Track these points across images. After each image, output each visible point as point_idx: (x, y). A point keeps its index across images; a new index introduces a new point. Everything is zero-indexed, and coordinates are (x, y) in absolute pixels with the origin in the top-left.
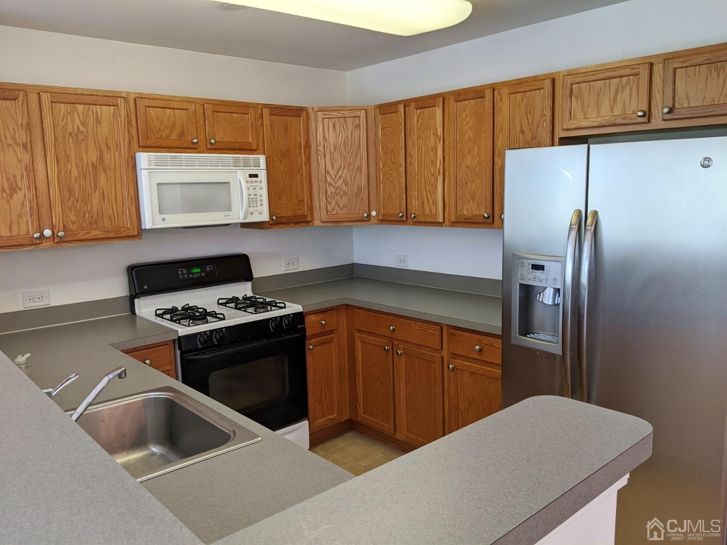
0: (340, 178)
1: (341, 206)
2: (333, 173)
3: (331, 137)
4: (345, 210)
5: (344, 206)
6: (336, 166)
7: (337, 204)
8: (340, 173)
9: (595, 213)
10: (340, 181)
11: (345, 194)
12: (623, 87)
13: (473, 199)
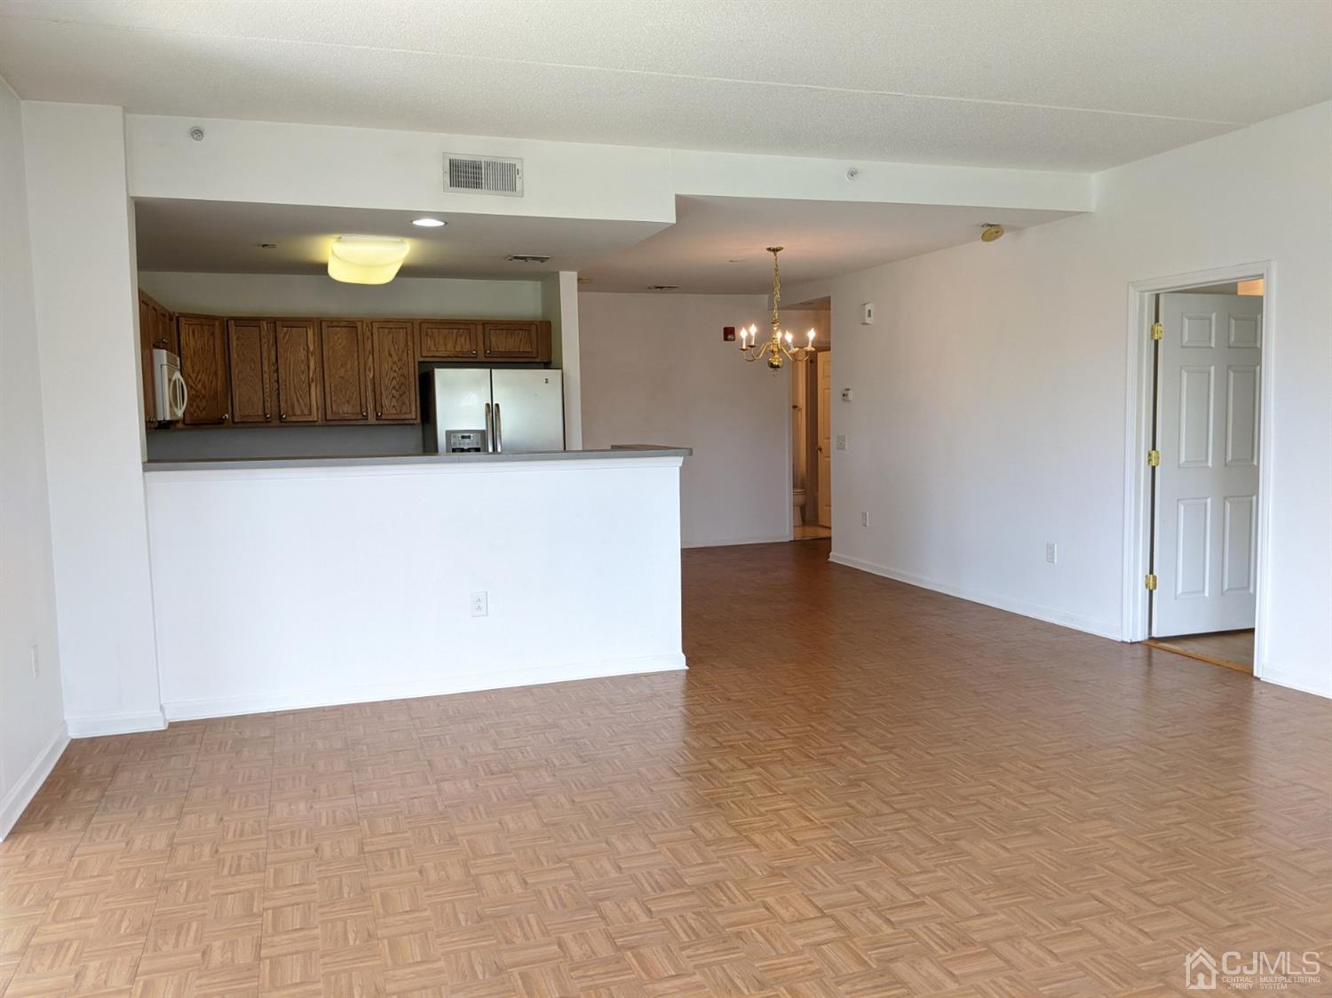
0: (200, 381)
1: (201, 409)
2: (194, 376)
3: (192, 343)
4: (204, 412)
5: (204, 409)
6: (196, 368)
7: (198, 406)
8: (199, 377)
9: (497, 405)
10: (200, 386)
11: (204, 397)
12: (461, 336)
13: (348, 402)
